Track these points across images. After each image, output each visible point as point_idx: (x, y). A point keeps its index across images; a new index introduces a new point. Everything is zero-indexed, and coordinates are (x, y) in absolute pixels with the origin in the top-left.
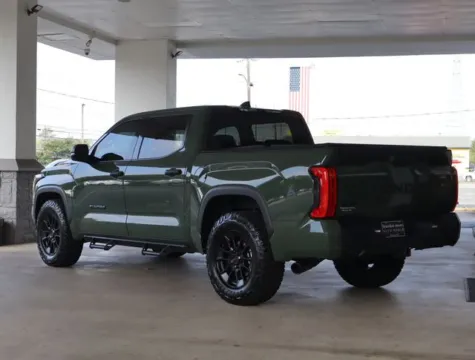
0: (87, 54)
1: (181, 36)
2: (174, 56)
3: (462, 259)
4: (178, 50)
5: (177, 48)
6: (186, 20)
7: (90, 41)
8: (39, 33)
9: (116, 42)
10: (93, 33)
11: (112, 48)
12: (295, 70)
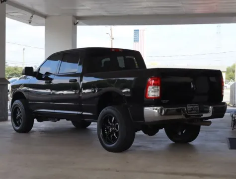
0: (30, 23)
1: (79, 14)
2: (75, 24)
3: (225, 128)
4: (78, 21)
5: (77, 20)
6: (83, 6)
7: (32, 17)
8: (6, 12)
9: (45, 17)
10: (34, 12)
11: (43, 20)
12: (136, 31)
